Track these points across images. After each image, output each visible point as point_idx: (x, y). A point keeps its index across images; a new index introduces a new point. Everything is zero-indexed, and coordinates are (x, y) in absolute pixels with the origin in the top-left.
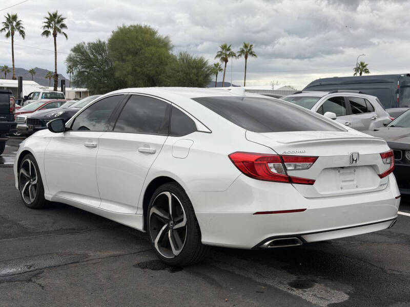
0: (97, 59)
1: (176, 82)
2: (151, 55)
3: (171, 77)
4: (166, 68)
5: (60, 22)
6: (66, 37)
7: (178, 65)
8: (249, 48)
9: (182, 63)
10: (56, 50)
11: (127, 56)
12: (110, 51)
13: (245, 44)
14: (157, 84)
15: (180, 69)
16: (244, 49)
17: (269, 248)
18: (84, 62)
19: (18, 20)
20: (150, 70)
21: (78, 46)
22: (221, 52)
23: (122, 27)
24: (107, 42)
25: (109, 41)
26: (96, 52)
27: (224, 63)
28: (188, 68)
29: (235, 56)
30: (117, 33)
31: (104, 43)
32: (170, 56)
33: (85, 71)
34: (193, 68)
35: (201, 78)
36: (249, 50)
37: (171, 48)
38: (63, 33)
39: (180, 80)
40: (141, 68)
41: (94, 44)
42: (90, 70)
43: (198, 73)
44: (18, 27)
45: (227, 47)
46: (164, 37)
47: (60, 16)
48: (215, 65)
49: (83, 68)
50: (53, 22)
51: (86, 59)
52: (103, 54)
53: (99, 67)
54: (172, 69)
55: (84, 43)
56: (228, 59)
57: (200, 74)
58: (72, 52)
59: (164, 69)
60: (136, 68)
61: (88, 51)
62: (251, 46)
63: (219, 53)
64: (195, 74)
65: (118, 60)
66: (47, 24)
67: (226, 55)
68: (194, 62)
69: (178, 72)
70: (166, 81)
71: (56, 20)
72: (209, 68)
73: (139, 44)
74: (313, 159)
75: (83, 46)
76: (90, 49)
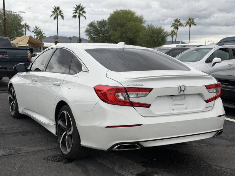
0: (102, 30)
1: (145, 42)
2: (131, 27)
3: (142, 39)
4: (139, 33)
5: (82, 10)
6: (85, 18)
7: (146, 31)
8: (192, 21)
9: (149, 30)
10: (80, 26)
11: (117, 27)
12: (109, 25)
13: (189, 18)
14: (135, 43)
15: (148, 34)
16: (189, 21)
17: (117, 151)
18: (94, 32)
19: (60, 9)
20: (131, 35)
21: (92, 23)
22: (174, 23)
23: (116, 11)
24: (107, 20)
25: (108, 19)
26: (101, 26)
27: (176, 30)
28: (153, 33)
29: (183, 25)
30: (113, 15)
31: (106, 21)
32: (142, 27)
33: (96, 37)
34: (155, 33)
35: (160, 39)
36: (192, 22)
37: (144, 23)
38: (84, 16)
39: (147, 40)
40: (125, 34)
41: (100, 22)
42: (98, 36)
43: (158, 36)
44: (60, 13)
45: (178, 20)
46: (140, 16)
47: (82, 6)
48: (172, 31)
49: (94, 35)
50: (78, 10)
51: (96, 30)
52: (105, 27)
53: (103, 35)
54: (143, 34)
55: (95, 21)
56: (179, 28)
57: (159, 36)
58: (88, 27)
59: (139, 34)
60: (122, 34)
61: (97, 26)
62: (193, 19)
63: (173, 24)
64: (156, 37)
65: (113, 30)
66: (75, 11)
67: (177, 25)
68: (156, 30)
69: (146, 36)
70: (139, 41)
71: (80, 9)
72: (165, 33)
73: (124, 20)
74: (149, 90)
75: (94, 23)
76: (98, 25)
